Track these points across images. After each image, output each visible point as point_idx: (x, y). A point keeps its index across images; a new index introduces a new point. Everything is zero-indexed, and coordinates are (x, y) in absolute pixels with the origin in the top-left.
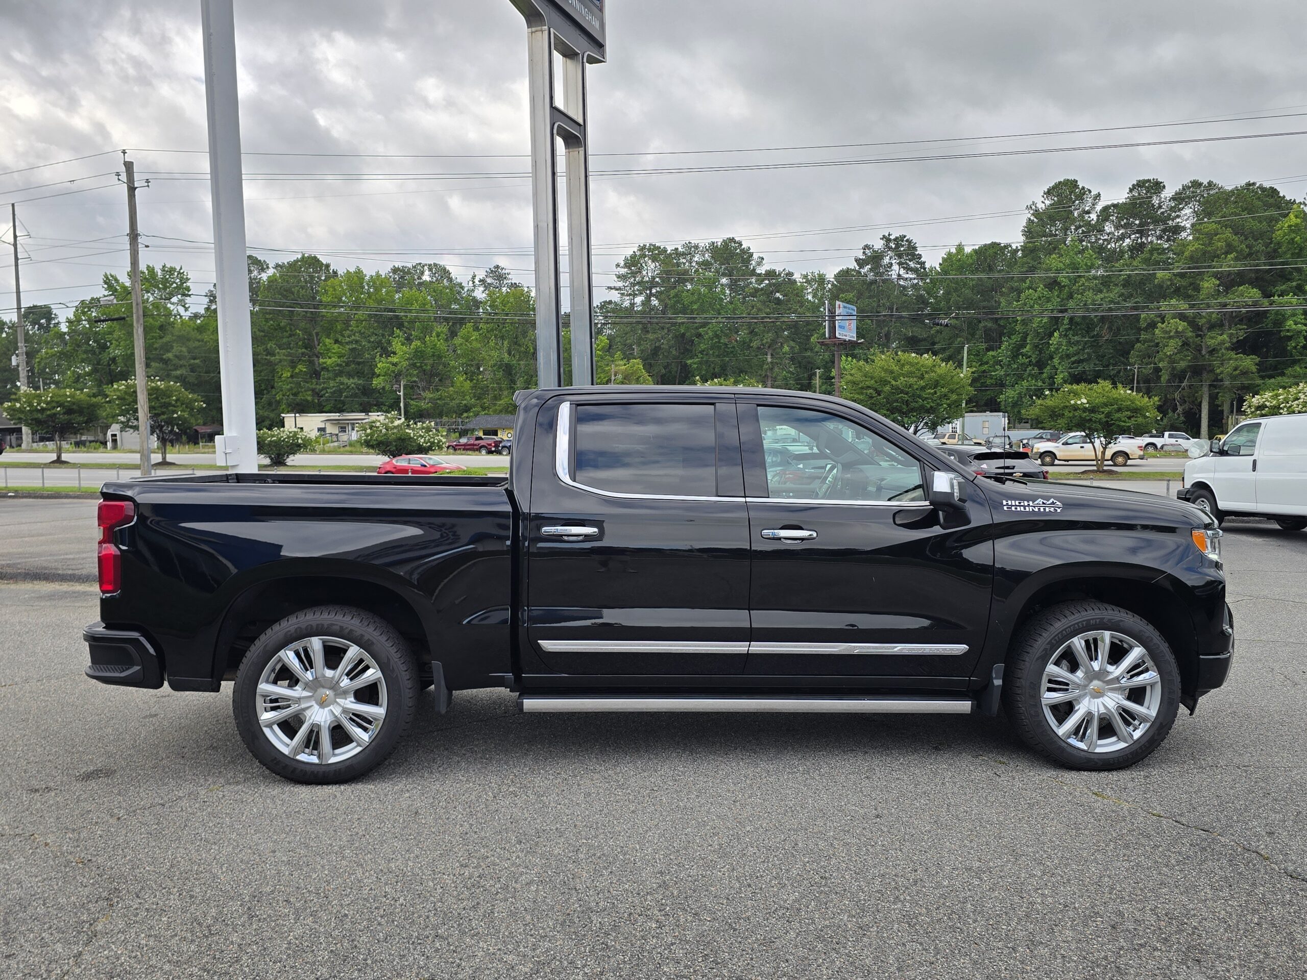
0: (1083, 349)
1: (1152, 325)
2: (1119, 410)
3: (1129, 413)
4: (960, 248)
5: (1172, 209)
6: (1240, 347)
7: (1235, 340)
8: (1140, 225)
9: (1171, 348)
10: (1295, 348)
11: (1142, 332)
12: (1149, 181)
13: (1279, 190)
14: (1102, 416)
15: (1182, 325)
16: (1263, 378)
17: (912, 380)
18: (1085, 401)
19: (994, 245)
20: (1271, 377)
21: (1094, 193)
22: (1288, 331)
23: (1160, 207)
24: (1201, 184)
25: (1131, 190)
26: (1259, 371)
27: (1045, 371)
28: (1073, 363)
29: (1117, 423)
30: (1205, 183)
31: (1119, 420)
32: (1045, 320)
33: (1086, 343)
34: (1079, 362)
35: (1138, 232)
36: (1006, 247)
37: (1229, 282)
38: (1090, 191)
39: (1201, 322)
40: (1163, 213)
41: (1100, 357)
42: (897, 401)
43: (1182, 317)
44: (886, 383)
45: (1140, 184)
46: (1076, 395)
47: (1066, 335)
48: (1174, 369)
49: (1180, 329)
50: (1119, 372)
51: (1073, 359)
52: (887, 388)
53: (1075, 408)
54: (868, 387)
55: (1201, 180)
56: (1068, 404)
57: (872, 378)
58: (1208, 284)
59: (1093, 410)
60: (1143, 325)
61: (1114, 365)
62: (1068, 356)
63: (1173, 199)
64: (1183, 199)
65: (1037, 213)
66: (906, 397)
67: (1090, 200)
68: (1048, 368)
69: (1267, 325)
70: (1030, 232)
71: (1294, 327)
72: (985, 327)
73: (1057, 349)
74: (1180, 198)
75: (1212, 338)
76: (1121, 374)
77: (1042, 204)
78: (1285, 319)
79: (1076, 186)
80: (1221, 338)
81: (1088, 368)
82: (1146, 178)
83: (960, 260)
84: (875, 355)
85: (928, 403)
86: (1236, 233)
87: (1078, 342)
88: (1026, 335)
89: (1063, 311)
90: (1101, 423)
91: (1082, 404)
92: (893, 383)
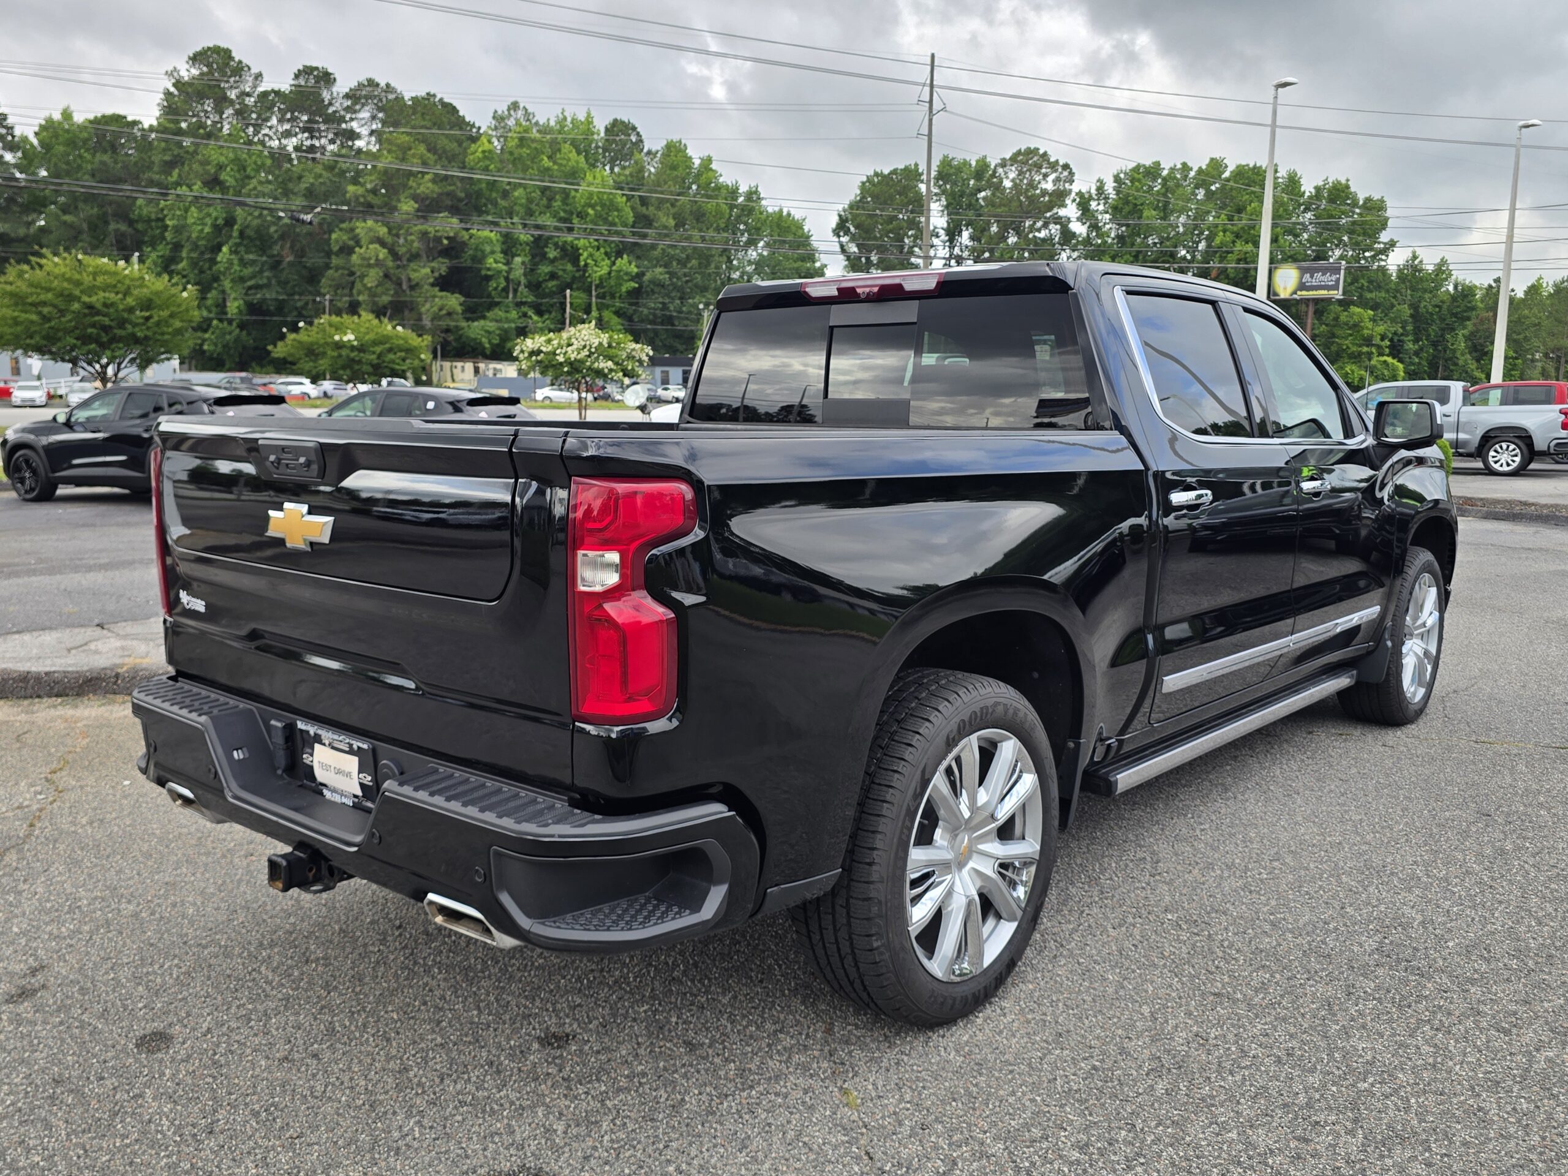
0: (261, 271)
1: (347, 250)
2: (390, 350)
4: (67, 114)
5: (348, 109)
6: (445, 283)
7: (436, 274)
8: (309, 121)
9: (372, 278)
10: (496, 289)
11: (333, 257)
12: (317, 68)
13: (458, 107)
14: (373, 357)
15: (383, 253)
16: (468, 319)
17: (112, 296)
18: (352, 337)
19: (118, 119)
20: (473, 321)
21: (254, 70)
22: (489, 269)
23: (330, 104)
24: (378, 85)
25: (297, 76)
26: (464, 312)
27: (209, 295)
28: (250, 288)
29: (391, 365)
30: (383, 84)
31: (393, 362)
32: (207, 230)
33: (263, 264)
34: (258, 287)
35: (304, 130)
36: (135, 123)
37: (428, 207)
38: (249, 69)
39: (402, 250)
40: (335, 112)
41: (283, 284)
42: (93, 325)
43: (382, 243)
44: (70, 298)
45: (308, 71)
46: (340, 329)
47: (236, 252)
48: (375, 303)
49: (381, 257)
50: (307, 304)
51: (250, 283)
52: (76, 306)
53: (339, 346)
54: (44, 304)
55: (377, 80)
56: (330, 340)
57: (48, 290)
58: (407, 206)
59: (361, 349)
60: (335, 248)
61: (301, 294)
62: (242, 280)
63: (347, 96)
64: (359, 98)
65: (178, 84)
66: (106, 321)
67: (251, 79)
68: (214, 292)
69: (465, 261)
70: (172, 108)
71: (494, 265)
72: (116, 230)
73: (227, 269)
74: (356, 97)
75: (415, 271)
77: (188, 72)
78: (484, 256)
79: (231, 58)
80: (423, 272)
81: (268, 296)
82: (314, 65)
83: (68, 131)
84: (41, 256)
85: (142, 330)
86: (429, 150)
87: (253, 263)
88: (177, 247)
89: (230, 222)
90: (373, 366)
91: (349, 341)
92: (85, 299)
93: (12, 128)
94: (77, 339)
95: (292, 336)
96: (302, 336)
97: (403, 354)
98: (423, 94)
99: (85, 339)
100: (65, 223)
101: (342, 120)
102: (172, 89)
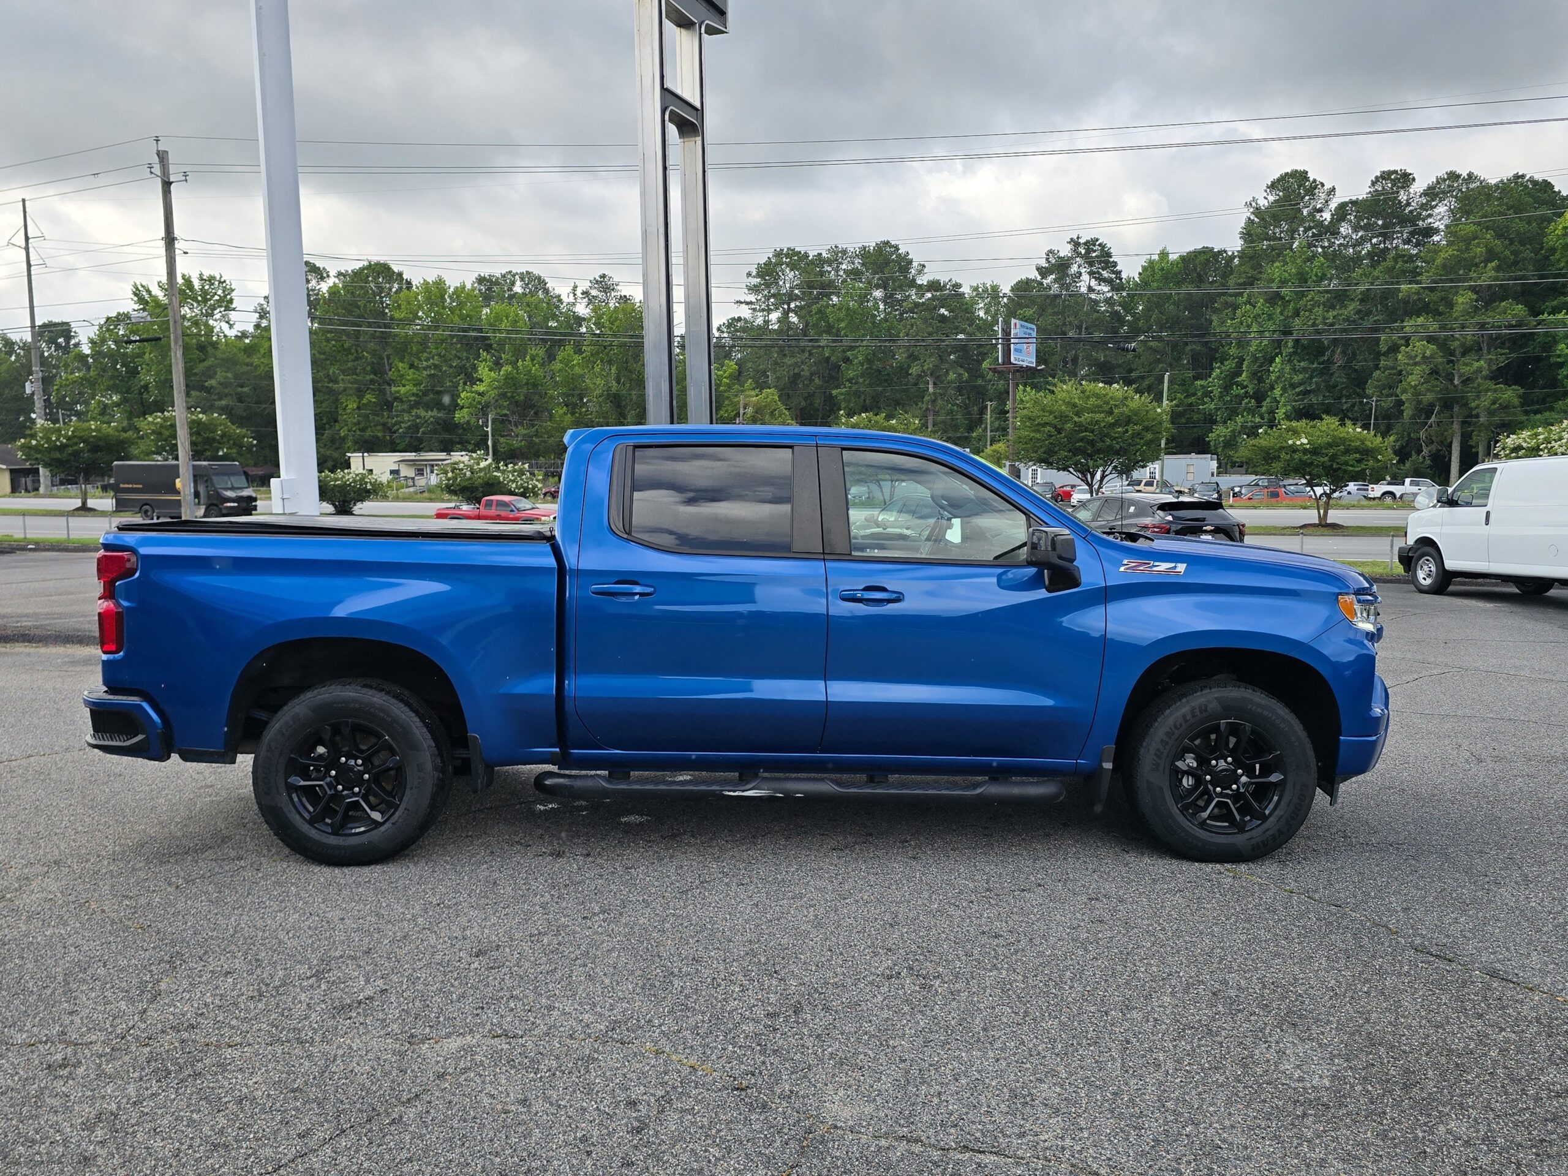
0: (1311, 377)
1: (1394, 349)
2: (1347, 451)
3: (1358, 455)
4: (1164, 254)
5: (1423, 207)
6: (1501, 375)
7: (1494, 367)
8: (1384, 226)
9: (1416, 376)
11: (1382, 358)
12: (1395, 172)
13: (1553, 183)
14: (1326, 459)
15: (1431, 350)
16: (1527, 413)
18: (1305, 441)
19: (1207, 252)
21: (1327, 187)
23: (1408, 204)
24: (1459, 176)
25: (1373, 184)
26: (1522, 405)
27: (1264, 404)
28: (1298, 394)
29: (1344, 467)
30: (1465, 174)
31: (1346, 463)
32: (1265, 342)
33: (1314, 370)
34: (1306, 393)
35: (1380, 235)
36: (1220, 252)
37: (1489, 297)
38: (1323, 185)
39: (1454, 346)
40: (1411, 212)
41: (1331, 388)
42: (1082, 440)
43: (1430, 340)
44: (1067, 418)
45: (1386, 176)
46: (1296, 433)
47: (1289, 361)
49: (1428, 353)
51: (1298, 390)
52: (1068, 426)
53: (1294, 449)
54: (1047, 424)
55: (1459, 172)
56: (1284, 444)
57: (1051, 412)
58: (1463, 300)
59: (1315, 451)
60: (1383, 348)
61: (1348, 397)
62: (1293, 386)
63: (1425, 194)
64: (1437, 195)
65: (1258, 211)
66: (1091, 436)
67: (1323, 196)
68: (1268, 400)
70: (1248, 235)
72: (1192, 350)
73: (1279, 378)
74: (1433, 193)
75: (1466, 365)
76: (1356, 408)
77: (1265, 200)
78: (1555, 343)
79: (1307, 179)
80: (1478, 365)
81: (1314, 401)
82: (1392, 169)
83: (1162, 269)
84: (1055, 385)
85: (1117, 443)
86: (1499, 236)
87: (1304, 369)
88: (1242, 360)
89: (1287, 333)
90: (1324, 468)
91: (1302, 444)
92: (1076, 419)
93: (1120, 272)
94: (1069, 451)
95: (1251, 442)
96: (1263, 442)
98: (1510, 175)
99: (1075, 452)
100: (1151, 348)
101: (1419, 217)
102: (1252, 217)
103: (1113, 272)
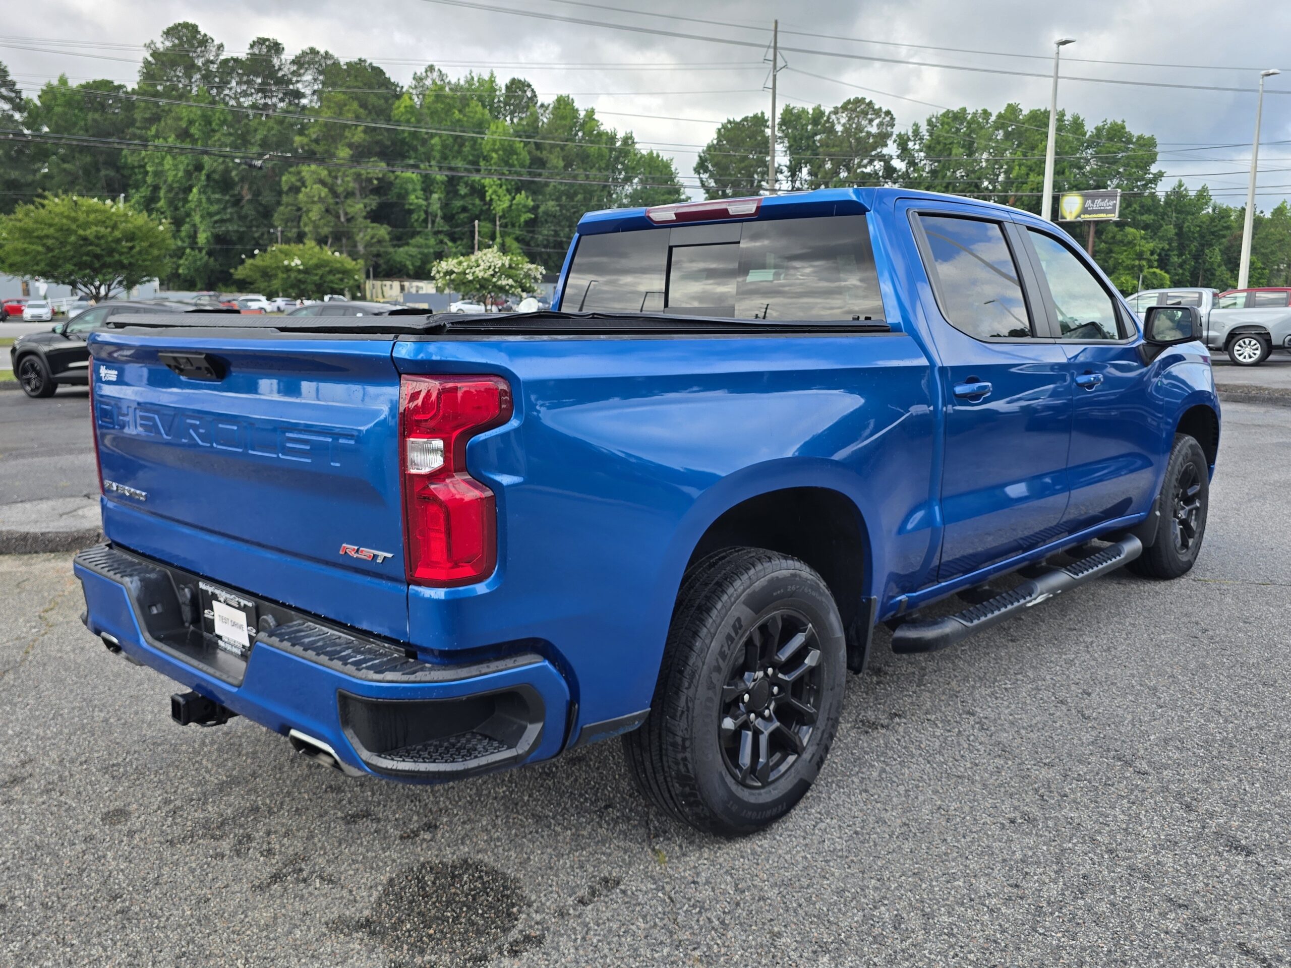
0: (225, 208)
1: (295, 190)
2: (331, 272)
4: (63, 81)
5: (294, 73)
6: (376, 216)
7: (368, 209)
8: (263, 83)
9: (315, 214)
10: (417, 220)
11: (284, 196)
12: (268, 40)
13: (385, 70)
14: (317, 278)
15: (324, 192)
16: (394, 246)
17: (102, 230)
18: (299, 262)
19: (107, 84)
20: (399, 246)
21: (217, 42)
22: (411, 204)
23: (280, 69)
24: (318, 52)
25: (252, 46)
26: (391, 240)
27: (182, 228)
28: (216, 222)
29: (332, 285)
30: (322, 52)
31: (332, 282)
32: (180, 174)
33: (227, 202)
34: (222, 221)
35: (258, 91)
36: (120, 87)
37: (360, 154)
38: (213, 41)
39: (340, 190)
40: (284, 76)
41: (243, 218)
42: (88, 254)
43: (323, 183)
44: (69, 232)
45: (261, 41)
46: (287, 254)
47: (204, 193)
48: (318, 233)
49: (323, 195)
50: (263, 234)
51: (217, 218)
52: (73, 238)
53: (288, 269)
54: (47, 237)
55: (318, 48)
56: (280, 265)
57: (51, 225)
58: (344, 153)
59: (306, 271)
60: (285, 188)
61: (257, 227)
62: (210, 215)
63: (293, 62)
64: (303, 64)
65: (154, 54)
66: (98, 250)
67: (214, 49)
68: (187, 226)
69: (391, 197)
70: (150, 74)
71: (416, 201)
73: (197, 206)
74: (300, 63)
75: (350, 206)
76: (265, 237)
77: (162, 44)
78: (407, 193)
79: (198, 32)
80: (357, 207)
81: (230, 228)
82: (266, 37)
83: (64, 95)
84: (45, 198)
85: (127, 258)
86: (361, 106)
87: (218, 201)
88: (156, 188)
89: (199, 167)
90: (316, 285)
91: (297, 265)
92: (81, 232)
93: (20, 92)
94: (75, 265)
95: (249, 262)
96: (258, 261)
97: (340, 276)
98: (356, 60)
99: (81, 266)
100: (65, 170)
101: (290, 82)
102: (150, 59)
103: (12, 90)
